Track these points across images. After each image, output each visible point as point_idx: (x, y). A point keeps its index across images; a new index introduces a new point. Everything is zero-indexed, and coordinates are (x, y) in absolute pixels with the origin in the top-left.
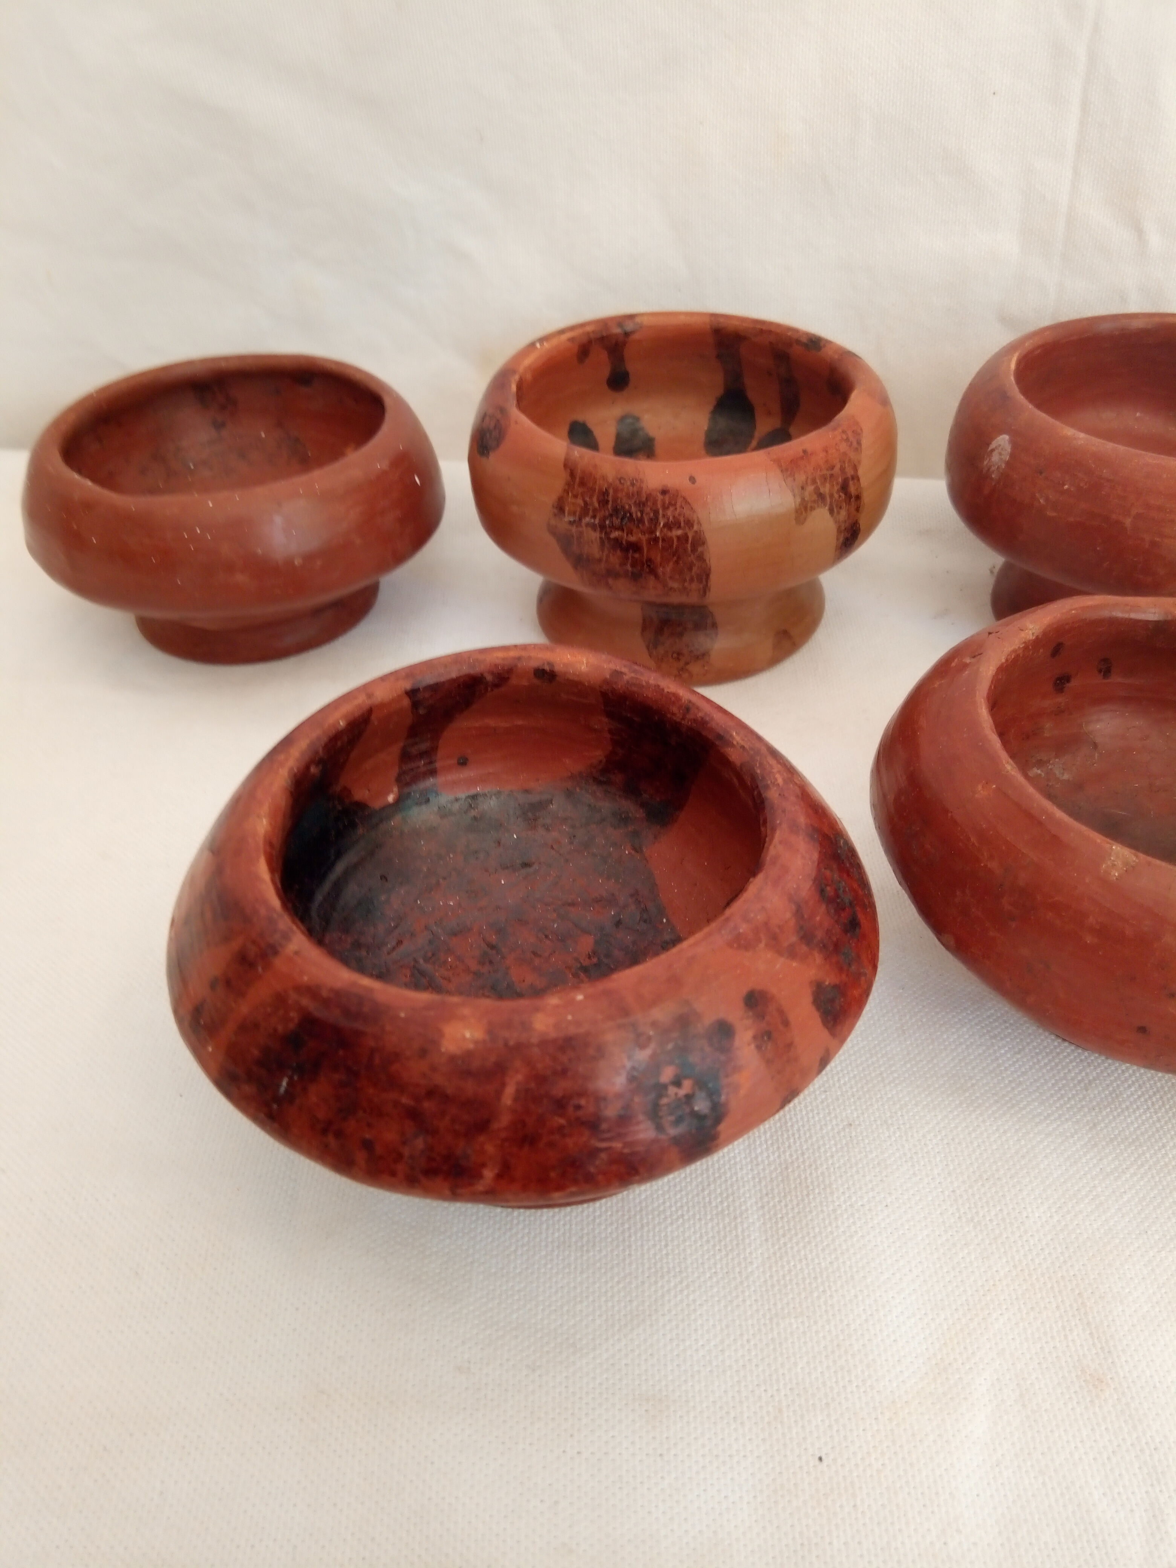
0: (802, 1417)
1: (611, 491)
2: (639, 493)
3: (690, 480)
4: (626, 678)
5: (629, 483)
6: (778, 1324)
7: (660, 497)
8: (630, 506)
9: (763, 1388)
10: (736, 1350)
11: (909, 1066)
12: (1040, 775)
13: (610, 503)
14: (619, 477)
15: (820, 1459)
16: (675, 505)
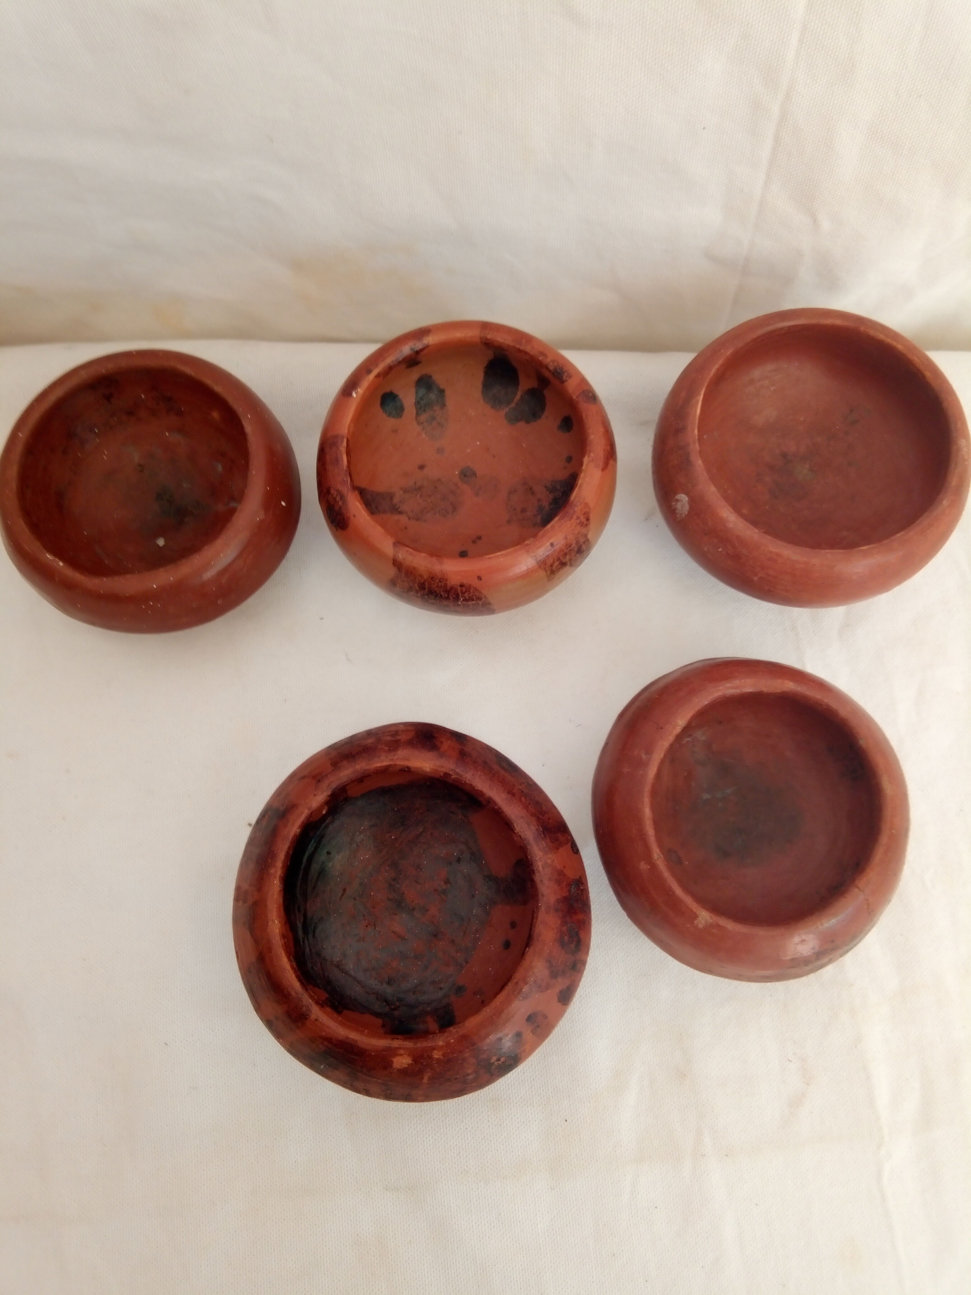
0: (558, 1102)
1: (427, 584)
2: (446, 585)
3: (478, 578)
4: (453, 777)
5: (438, 581)
6: (548, 1059)
7: (459, 588)
8: (440, 592)
9: (542, 1089)
10: (530, 1072)
11: (611, 909)
12: (689, 741)
13: (427, 588)
14: (431, 577)
15: (566, 1121)
16: (470, 591)
